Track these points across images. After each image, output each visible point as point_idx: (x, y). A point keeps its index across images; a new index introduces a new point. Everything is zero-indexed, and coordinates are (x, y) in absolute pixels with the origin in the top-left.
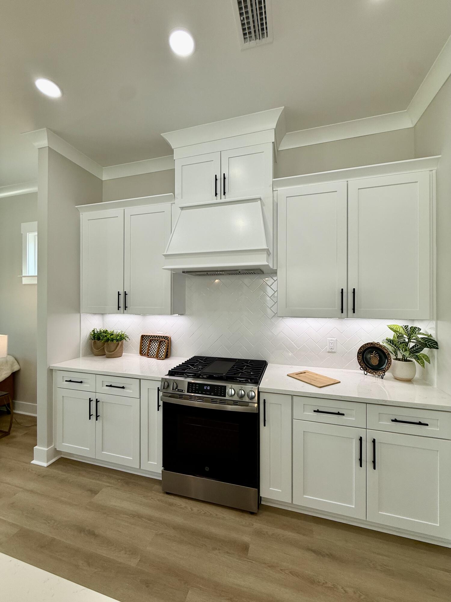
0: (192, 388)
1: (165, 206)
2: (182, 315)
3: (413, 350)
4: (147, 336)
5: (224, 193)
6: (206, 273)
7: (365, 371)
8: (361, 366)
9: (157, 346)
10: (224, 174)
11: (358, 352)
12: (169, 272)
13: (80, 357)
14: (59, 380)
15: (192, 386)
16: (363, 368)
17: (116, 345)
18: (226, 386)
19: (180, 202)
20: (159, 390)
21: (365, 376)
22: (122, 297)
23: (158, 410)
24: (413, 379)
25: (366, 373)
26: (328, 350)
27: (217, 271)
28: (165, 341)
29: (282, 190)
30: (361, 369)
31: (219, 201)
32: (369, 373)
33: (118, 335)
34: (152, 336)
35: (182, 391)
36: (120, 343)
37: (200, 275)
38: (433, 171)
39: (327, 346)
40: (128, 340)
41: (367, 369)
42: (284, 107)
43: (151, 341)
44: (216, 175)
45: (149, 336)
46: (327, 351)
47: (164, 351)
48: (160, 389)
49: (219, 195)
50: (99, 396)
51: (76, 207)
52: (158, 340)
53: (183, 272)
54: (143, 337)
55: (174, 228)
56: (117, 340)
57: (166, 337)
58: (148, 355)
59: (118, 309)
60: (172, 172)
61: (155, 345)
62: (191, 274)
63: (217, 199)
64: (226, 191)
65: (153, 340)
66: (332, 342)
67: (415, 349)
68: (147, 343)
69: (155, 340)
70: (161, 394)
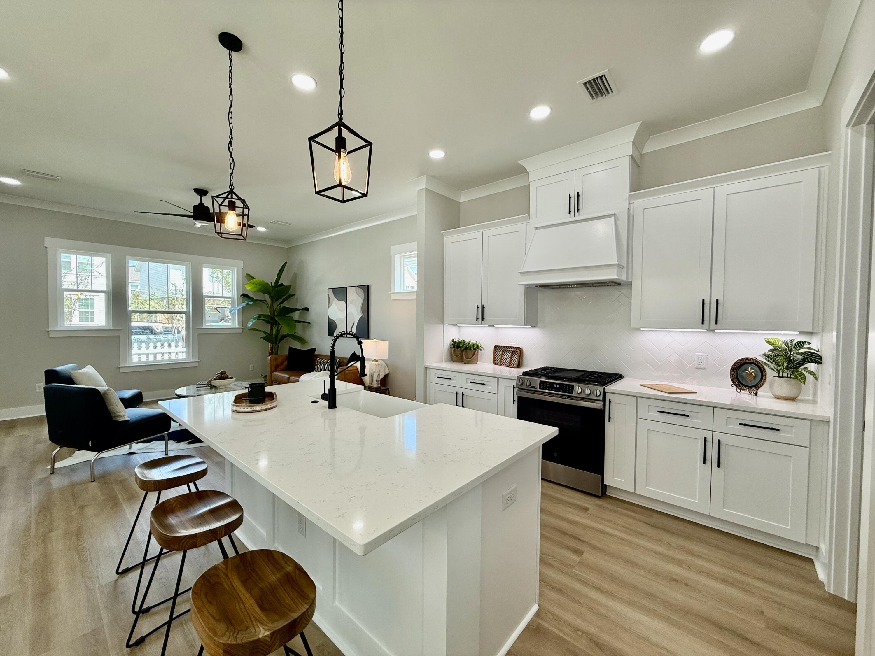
0: (543, 386)
1: (521, 226)
2: (534, 327)
3: (794, 365)
4: (499, 346)
5: (578, 210)
6: (558, 287)
7: (738, 389)
8: (733, 383)
9: (510, 356)
10: (578, 192)
11: (731, 369)
12: (524, 286)
13: (443, 362)
14: (433, 377)
15: (544, 384)
16: (735, 385)
17: (473, 353)
18: (573, 385)
19: (534, 222)
20: (514, 388)
21: (739, 393)
22: (480, 310)
23: (514, 404)
24: (797, 398)
25: (739, 390)
26: (697, 366)
27: (569, 285)
28: (517, 351)
29: (639, 203)
30: (733, 385)
31: (573, 219)
32: (742, 390)
33: (474, 345)
34: (504, 347)
35: (535, 388)
36: (476, 351)
37: (553, 288)
38: (826, 167)
39: (695, 362)
40: (482, 350)
41: (740, 387)
42: (641, 122)
43: (503, 351)
44: (570, 194)
45: (502, 347)
46: (695, 367)
47: (516, 360)
48: (515, 386)
49: (572, 213)
50: (463, 391)
51: (442, 232)
52: (510, 351)
53: (537, 286)
54: (496, 347)
55: (529, 248)
56: (474, 349)
57: (518, 348)
58: (501, 364)
59: (477, 321)
60: (528, 187)
61: (508, 355)
62: (545, 288)
63: (570, 217)
64: (580, 207)
65: (505, 350)
66: (701, 357)
67: (796, 364)
68: (500, 353)
69: (507, 350)
70: (516, 390)
